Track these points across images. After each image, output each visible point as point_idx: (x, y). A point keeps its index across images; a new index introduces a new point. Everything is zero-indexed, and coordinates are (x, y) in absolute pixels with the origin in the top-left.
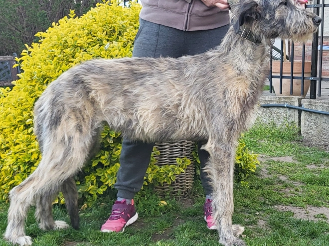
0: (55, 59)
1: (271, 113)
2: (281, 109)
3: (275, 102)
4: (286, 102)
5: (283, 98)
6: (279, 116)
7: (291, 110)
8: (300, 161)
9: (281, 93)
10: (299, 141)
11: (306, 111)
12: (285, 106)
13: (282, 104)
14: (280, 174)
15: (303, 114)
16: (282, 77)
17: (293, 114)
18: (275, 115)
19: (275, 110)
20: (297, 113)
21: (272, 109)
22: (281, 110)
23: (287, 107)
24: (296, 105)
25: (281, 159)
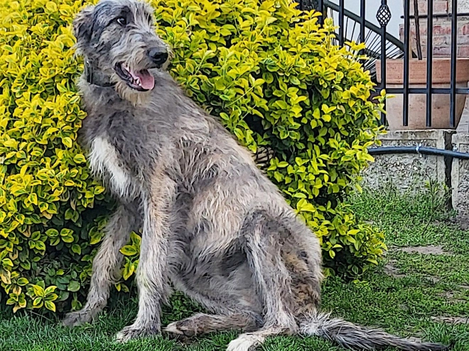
0: (18, 43)
1: (385, 165)
2: (407, 156)
3: (394, 142)
4: (419, 141)
5: (412, 133)
6: (403, 171)
7: (429, 157)
8: (460, 253)
9: (406, 123)
10: (448, 220)
11: (461, 158)
12: (417, 149)
13: (409, 145)
14: (425, 273)
15: (455, 164)
16: (407, 91)
17: (433, 167)
18: (395, 169)
19: (395, 158)
20: (441, 164)
21: (387, 157)
22: (408, 159)
23: (422, 152)
24: (441, 146)
25: (420, 250)
